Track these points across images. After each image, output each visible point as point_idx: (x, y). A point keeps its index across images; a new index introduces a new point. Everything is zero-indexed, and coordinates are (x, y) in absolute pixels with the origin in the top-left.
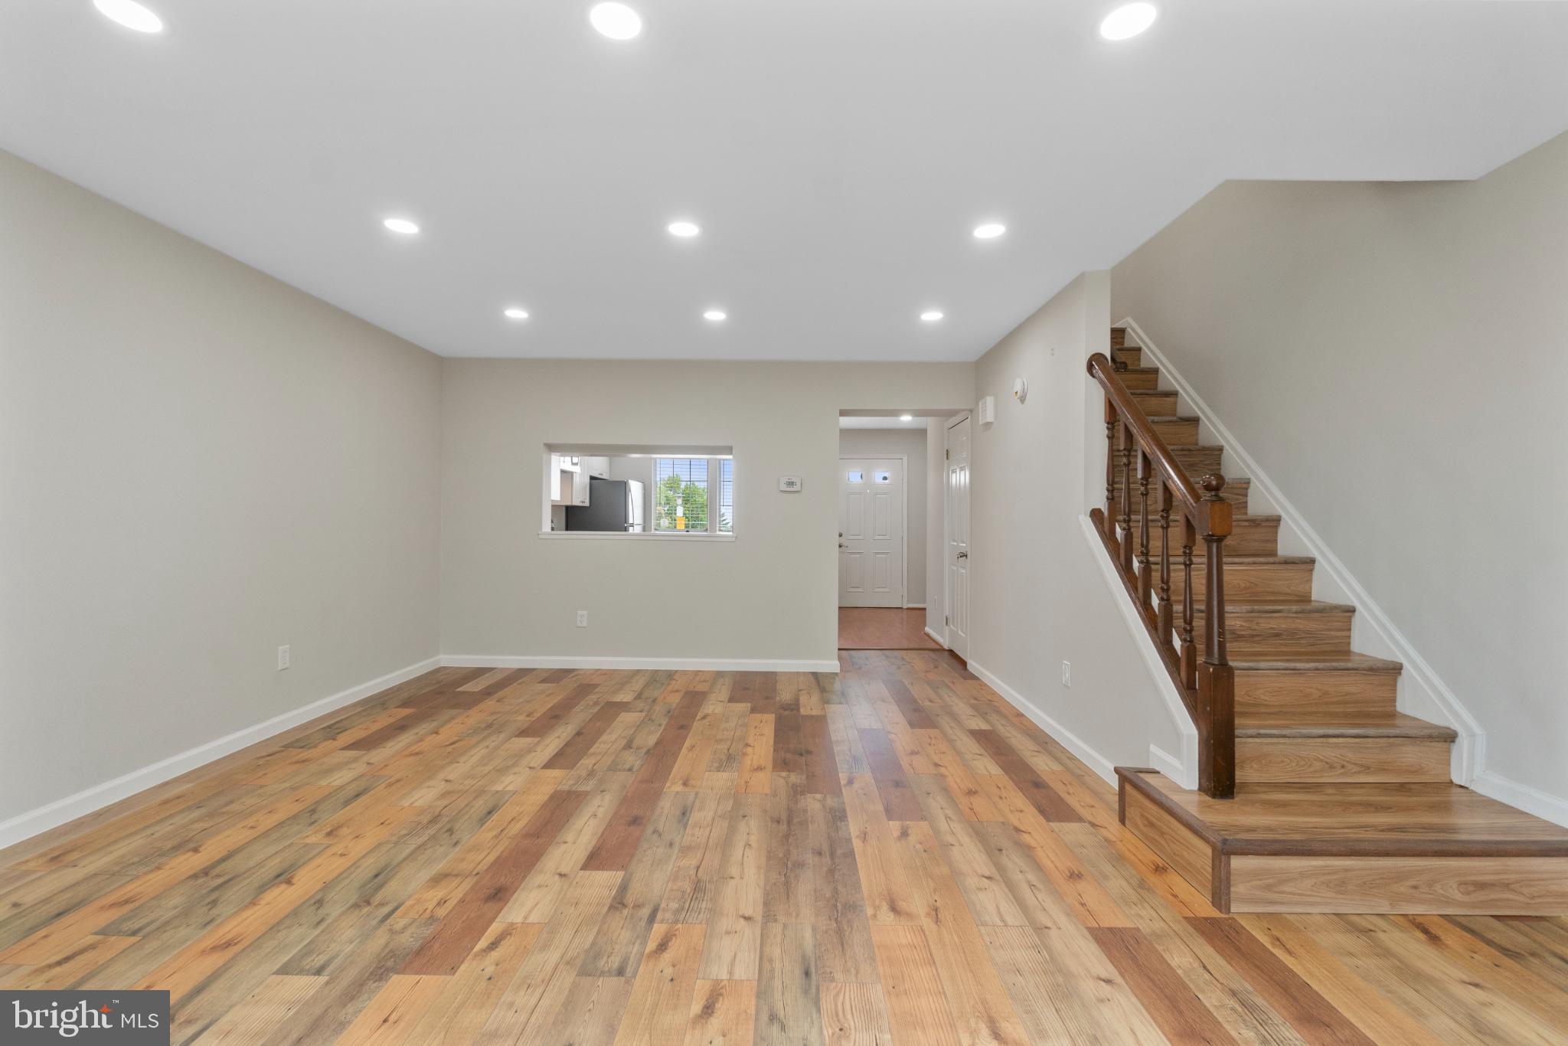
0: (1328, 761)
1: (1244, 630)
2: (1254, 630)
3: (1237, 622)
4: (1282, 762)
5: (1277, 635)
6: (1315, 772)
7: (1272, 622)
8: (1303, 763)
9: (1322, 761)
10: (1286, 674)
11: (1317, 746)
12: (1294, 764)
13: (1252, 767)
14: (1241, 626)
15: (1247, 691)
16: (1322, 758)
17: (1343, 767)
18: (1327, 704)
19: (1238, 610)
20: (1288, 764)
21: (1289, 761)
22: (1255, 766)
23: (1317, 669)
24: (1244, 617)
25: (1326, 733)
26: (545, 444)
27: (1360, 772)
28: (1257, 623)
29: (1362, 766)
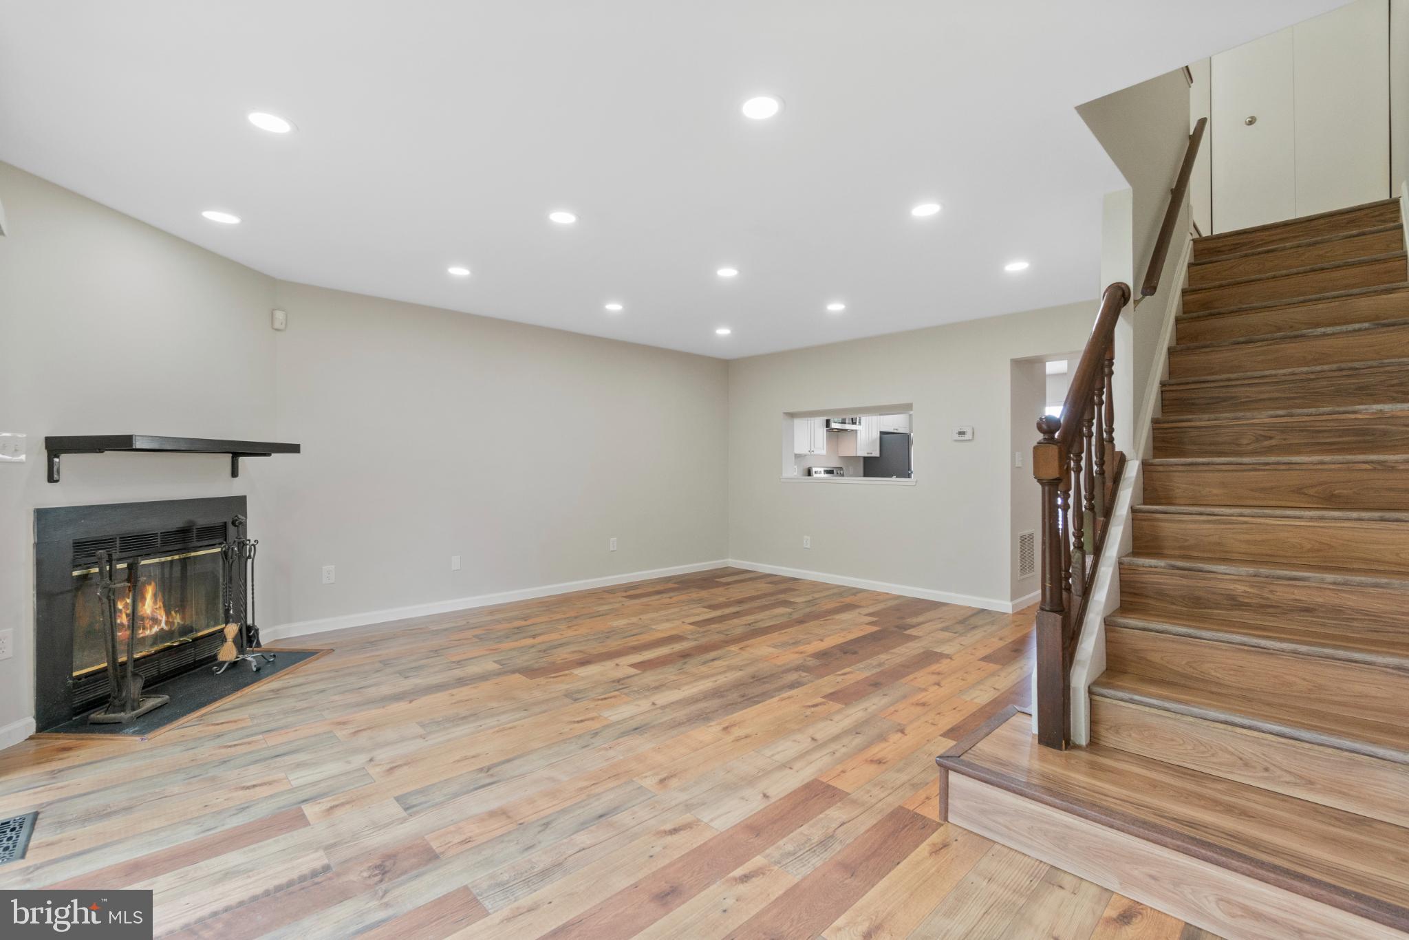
0: (1241, 755)
1: (1248, 597)
2: (1268, 599)
3: (1239, 587)
4: (1173, 740)
5: (1307, 610)
6: (1221, 764)
7: (1296, 591)
8: (1202, 748)
9: (1233, 754)
10: (1244, 650)
11: (1225, 734)
12: (1189, 748)
13: (1130, 736)
14: (1245, 592)
15: (1188, 662)
16: (1233, 750)
17: (1266, 770)
18: (1321, 701)
19: (1232, 572)
20: (1180, 745)
21: (1182, 742)
22: (1133, 735)
23: (1295, 652)
24: (1249, 582)
25: (1228, 720)
26: (785, 413)
27: (1296, 784)
28: (1271, 591)
29: (1301, 777)
